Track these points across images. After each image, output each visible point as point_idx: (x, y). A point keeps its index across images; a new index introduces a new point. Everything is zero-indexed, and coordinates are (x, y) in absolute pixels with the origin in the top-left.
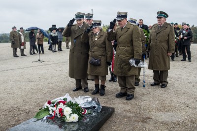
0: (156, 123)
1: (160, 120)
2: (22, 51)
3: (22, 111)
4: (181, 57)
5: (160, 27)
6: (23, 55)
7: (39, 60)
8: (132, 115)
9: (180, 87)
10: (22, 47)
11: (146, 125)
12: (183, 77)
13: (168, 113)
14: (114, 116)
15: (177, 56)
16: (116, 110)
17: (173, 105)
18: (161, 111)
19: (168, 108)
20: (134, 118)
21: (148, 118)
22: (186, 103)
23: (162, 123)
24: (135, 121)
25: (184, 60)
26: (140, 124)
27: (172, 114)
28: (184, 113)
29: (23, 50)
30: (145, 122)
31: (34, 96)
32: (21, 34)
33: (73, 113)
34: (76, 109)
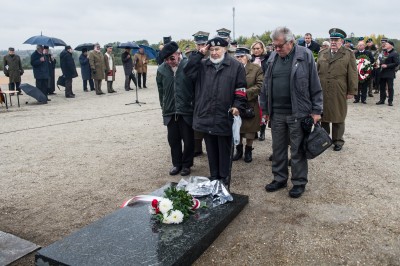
0: (314, 225)
1: (322, 220)
2: (110, 84)
3: (96, 198)
4: (377, 97)
5: (334, 53)
6: (111, 90)
7: (137, 102)
8: (278, 209)
9: (365, 155)
10: (110, 78)
11: (297, 229)
12: (374, 137)
13: (337, 207)
14: (246, 211)
15: (371, 96)
16: (251, 199)
17: (348, 190)
18: (327, 201)
19: (339, 196)
20: (280, 216)
21: (302, 215)
22: (370, 186)
23: (325, 224)
24: (280, 221)
25: (382, 102)
26: (288, 226)
27: (343, 207)
28: (363, 206)
29: (111, 82)
30: (297, 223)
31: (119, 170)
32: (108, 55)
33: (174, 209)
34: (181, 200)
